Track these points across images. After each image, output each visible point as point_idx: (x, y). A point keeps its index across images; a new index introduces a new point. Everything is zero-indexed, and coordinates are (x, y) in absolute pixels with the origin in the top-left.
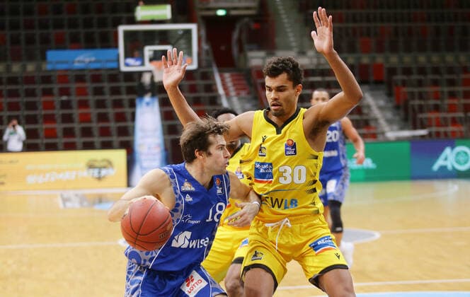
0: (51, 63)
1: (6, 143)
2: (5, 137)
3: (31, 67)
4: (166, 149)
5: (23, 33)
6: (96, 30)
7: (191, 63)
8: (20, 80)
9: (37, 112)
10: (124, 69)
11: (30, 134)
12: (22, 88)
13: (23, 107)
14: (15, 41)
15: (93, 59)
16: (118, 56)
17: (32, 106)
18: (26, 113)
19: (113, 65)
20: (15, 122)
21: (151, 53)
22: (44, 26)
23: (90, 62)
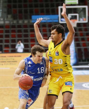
0: (33, 20)
1: (17, 49)
2: (16, 47)
3: (26, 22)
4: (76, 52)
5: (23, 9)
6: (50, 8)
7: (86, 20)
8: (22, 26)
9: (28, 38)
10: (60, 22)
11: (26, 46)
12: (23, 29)
13: (23, 36)
14: (20, 12)
15: (49, 19)
16: (58, 18)
17: (26, 36)
18: (24, 38)
19: (57, 21)
20: (20, 42)
21: (71, 17)
22: (31, 6)
23: (48, 20)
